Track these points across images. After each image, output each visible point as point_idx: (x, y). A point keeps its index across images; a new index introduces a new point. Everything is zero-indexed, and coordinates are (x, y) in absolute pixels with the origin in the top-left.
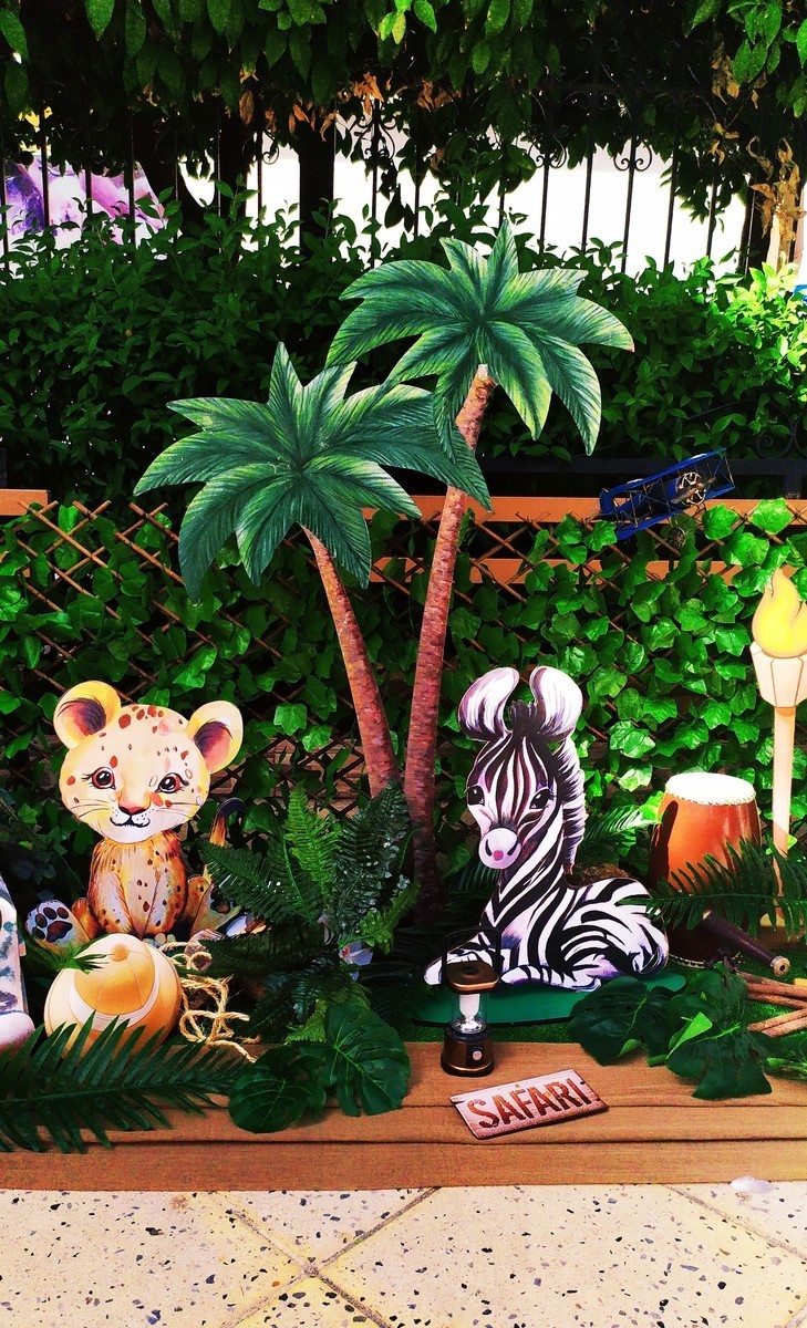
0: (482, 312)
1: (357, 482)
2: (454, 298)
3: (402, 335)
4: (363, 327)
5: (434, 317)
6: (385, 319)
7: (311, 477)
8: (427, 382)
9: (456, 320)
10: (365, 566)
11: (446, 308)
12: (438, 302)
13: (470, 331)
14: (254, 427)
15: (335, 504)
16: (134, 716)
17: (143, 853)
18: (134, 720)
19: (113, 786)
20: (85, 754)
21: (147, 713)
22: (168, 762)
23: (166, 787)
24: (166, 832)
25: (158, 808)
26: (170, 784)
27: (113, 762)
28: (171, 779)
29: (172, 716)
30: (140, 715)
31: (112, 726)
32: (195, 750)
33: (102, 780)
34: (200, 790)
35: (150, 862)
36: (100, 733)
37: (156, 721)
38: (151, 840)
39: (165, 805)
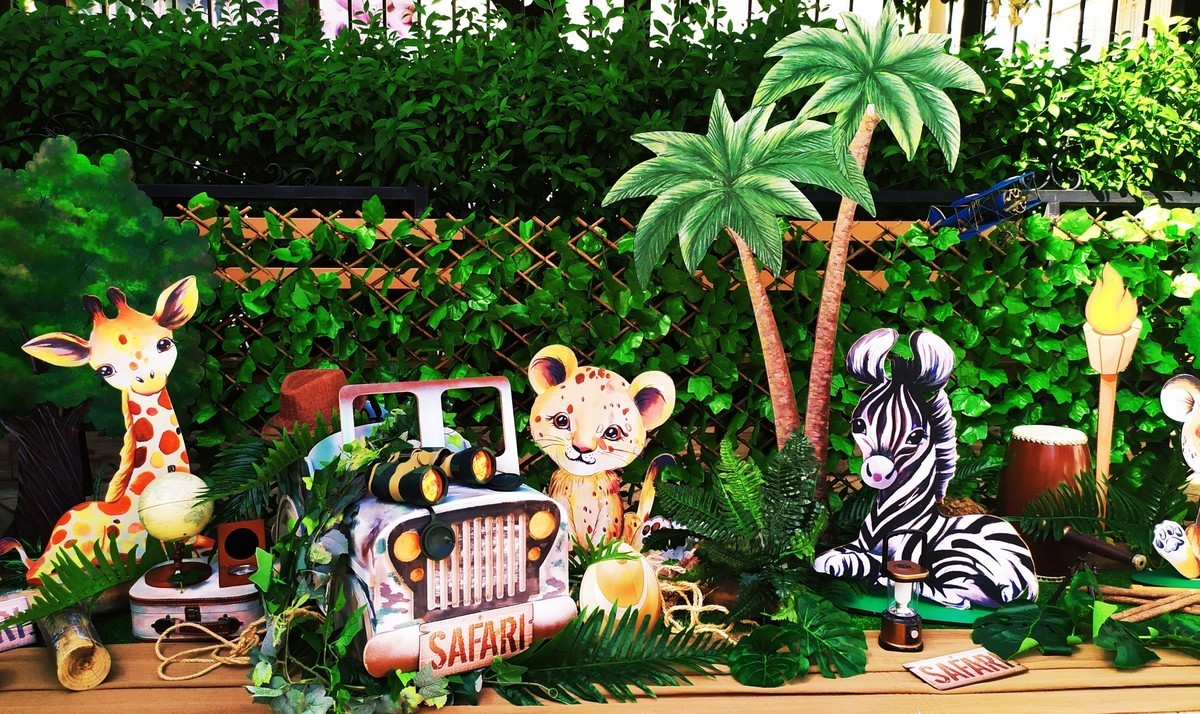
0: (871, 65)
1: (771, 194)
2: (850, 56)
3: (811, 83)
4: (782, 78)
5: (836, 69)
6: (798, 72)
7: (738, 191)
8: (826, 118)
9: (851, 71)
10: (778, 260)
11: (844, 62)
12: (838, 58)
13: (862, 79)
14: (697, 153)
15: (755, 211)
16: (587, 375)
17: (589, 485)
18: (587, 378)
19: (569, 428)
20: (549, 400)
21: (597, 374)
22: (612, 415)
23: (610, 435)
24: (608, 472)
25: (603, 451)
26: (613, 433)
27: (570, 409)
28: (614, 429)
29: (617, 379)
30: (592, 375)
31: (570, 381)
32: (634, 409)
33: (561, 422)
34: (637, 442)
35: (594, 494)
36: (561, 385)
37: (604, 381)
38: (596, 476)
39: (608, 450)
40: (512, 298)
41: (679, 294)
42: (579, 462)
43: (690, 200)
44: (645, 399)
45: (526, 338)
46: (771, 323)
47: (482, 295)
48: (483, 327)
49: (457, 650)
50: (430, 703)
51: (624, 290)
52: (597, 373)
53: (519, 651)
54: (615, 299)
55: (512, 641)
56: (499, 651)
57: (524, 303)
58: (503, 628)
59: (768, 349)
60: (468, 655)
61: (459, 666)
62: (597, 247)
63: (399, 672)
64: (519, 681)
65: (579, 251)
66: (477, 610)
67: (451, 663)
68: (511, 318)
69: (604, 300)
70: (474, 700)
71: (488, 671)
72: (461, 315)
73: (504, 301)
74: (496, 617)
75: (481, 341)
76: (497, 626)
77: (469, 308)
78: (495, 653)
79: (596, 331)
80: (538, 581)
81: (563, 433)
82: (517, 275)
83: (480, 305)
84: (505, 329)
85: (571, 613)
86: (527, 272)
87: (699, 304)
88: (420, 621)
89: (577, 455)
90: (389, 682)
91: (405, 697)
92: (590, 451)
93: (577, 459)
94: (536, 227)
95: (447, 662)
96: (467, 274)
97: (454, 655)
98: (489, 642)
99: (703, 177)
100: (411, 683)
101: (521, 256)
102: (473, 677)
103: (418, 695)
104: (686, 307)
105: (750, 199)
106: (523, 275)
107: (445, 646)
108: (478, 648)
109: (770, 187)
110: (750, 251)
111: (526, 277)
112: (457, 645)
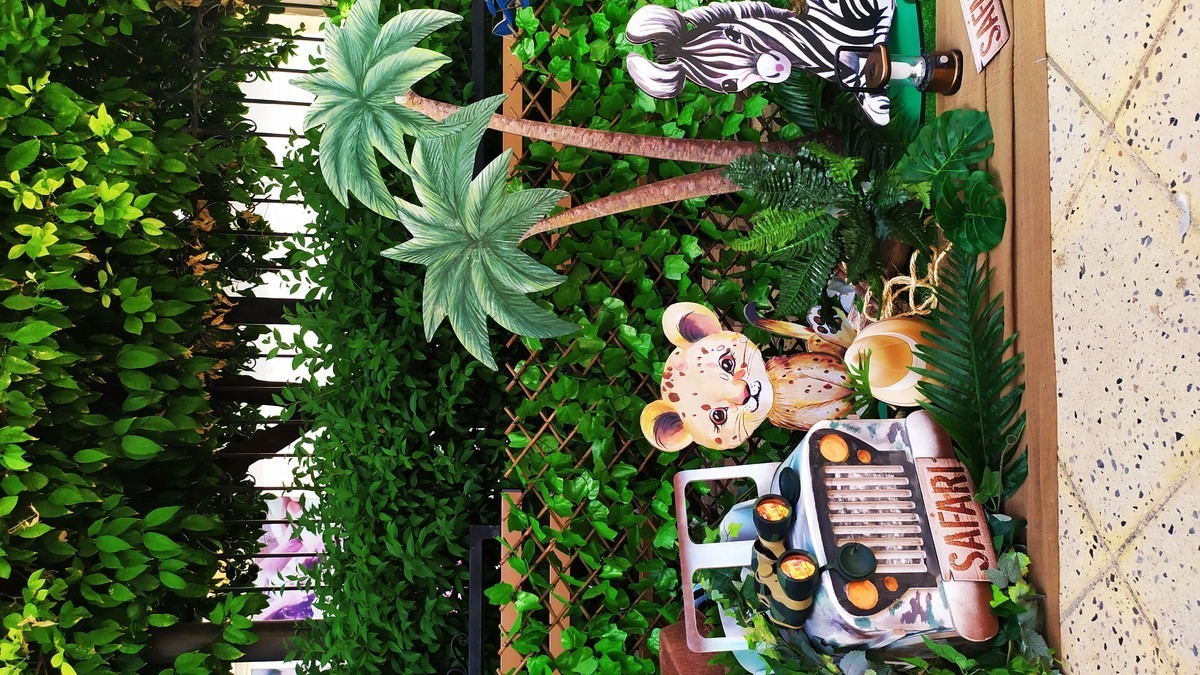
0: (356, 100)
1: (485, 200)
2: (347, 122)
3: (374, 161)
4: (369, 190)
5: (360, 135)
6: (363, 174)
7: (482, 233)
8: (409, 143)
9: (363, 120)
10: (551, 193)
11: (353, 128)
12: (349, 134)
13: (371, 109)
14: (444, 275)
15: (502, 216)
16: (669, 390)
17: (781, 388)
18: (673, 390)
19: (726, 409)
20: (699, 430)
21: (669, 380)
22: (710, 365)
23: (730, 366)
24: (767, 368)
25: (746, 374)
26: (727, 363)
27: (706, 407)
28: (723, 363)
29: (673, 360)
30: (670, 385)
31: (678, 408)
32: (702, 343)
33: (720, 418)
34: (734, 339)
35: (791, 382)
36: (681, 417)
37: (675, 373)
38: (773, 381)
39: (745, 369)
40: (586, 455)
41: (582, 289)
42: (760, 398)
43: (491, 281)
44: (691, 332)
45: (626, 441)
46: (614, 199)
47: (583, 486)
48: (613, 485)
49: (967, 540)
50: (1024, 570)
51: (578, 344)
52: (667, 381)
53: (966, 473)
54: (586, 352)
55: (956, 480)
56: (966, 494)
57: (591, 443)
58: (942, 490)
59: (640, 202)
60: (971, 529)
61: (982, 539)
62: (535, 369)
63: (994, 604)
64: (998, 475)
65: (540, 389)
66: (924, 517)
67: (981, 547)
68: (607, 457)
69: (587, 363)
70: (1020, 523)
71: (988, 507)
72: (604, 507)
73: (589, 465)
74: (931, 498)
75: (629, 487)
76: (941, 497)
77: (596, 499)
78: (968, 499)
79: (619, 371)
80: (892, 452)
81: (731, 415)
82: (563, 451)
83: (593, 488)
84: (617, 463)
85: (923, 416)
86: (559, 440)
87: (592, 268)
88: (938, 579)
89: (752, 399)
90: (1005, 615)
91: (1019, 597)
92: (747, 387)
93: (757, 401)
94: (516, 430)
95: (980, 551)
96: (562, 501)
97: (972, 544)
98: (958, 505)
99: (468, 269)
100: (1005, 591)
101: (544, 446)
102: (994, 524)
103: (1018, 585)
104: (594, 281)
105: (490, 221)
106: (563, 445)
107: (963, 553)
108: (964, 517)
109: (478, 201)
110: (542, 221)
111: (565, 442)
112: (962, 540)
